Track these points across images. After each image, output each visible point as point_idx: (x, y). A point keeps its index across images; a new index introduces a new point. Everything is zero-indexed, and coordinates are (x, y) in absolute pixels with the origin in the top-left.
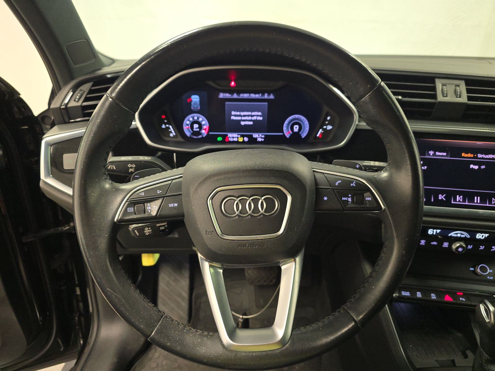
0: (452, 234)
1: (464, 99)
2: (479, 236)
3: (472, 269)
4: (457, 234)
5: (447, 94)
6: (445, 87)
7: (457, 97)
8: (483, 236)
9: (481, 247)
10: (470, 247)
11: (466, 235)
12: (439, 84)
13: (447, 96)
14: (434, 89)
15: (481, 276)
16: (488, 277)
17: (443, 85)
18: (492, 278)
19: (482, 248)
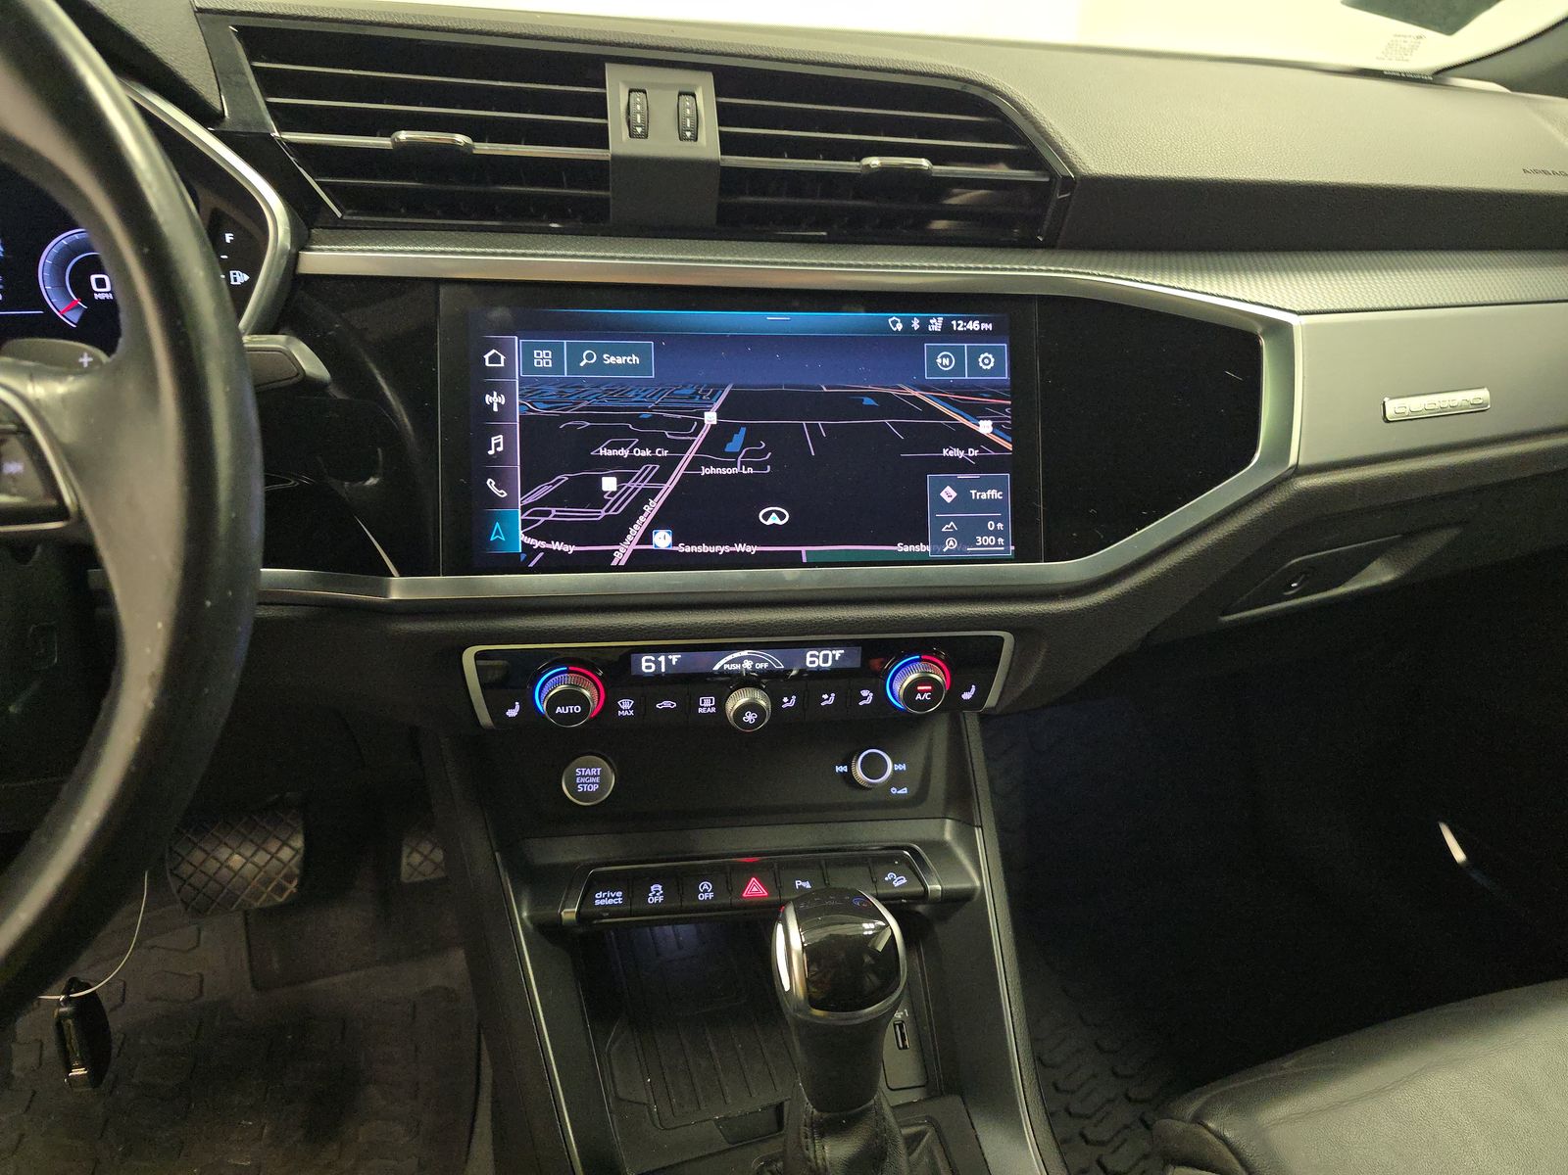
0: (724, 663)
1: (707, 145)
2: (816, 659)
3: (840, 769)
4: (740, 660)
5: (646, 126)
6: (637, 97)
7: (682, 138)
8: (826, 657)
9: (825, 696)
10: (789, 703)
11: (767, 661)
12: (617, 87)
13: (644, 135)
14: (599, 106)
15: (870, 789)
16: (894, 790)
17: (631, 91)
18: (904, 791)
19: (829, 699)
